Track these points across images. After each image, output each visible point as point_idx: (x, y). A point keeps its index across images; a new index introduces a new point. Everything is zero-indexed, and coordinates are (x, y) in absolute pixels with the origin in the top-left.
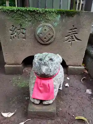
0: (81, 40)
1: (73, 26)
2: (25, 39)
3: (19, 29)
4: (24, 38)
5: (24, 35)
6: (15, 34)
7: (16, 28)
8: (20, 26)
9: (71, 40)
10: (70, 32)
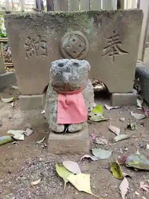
0: (127, 53)
1: (114, 32)
2: (47, 55)
3: (38, 42)
4: (44, 54)
5: (44, 50)
6: (33, 49)
7: (34, 40)
8: (38, 37)
9: (112, 53)
10: (110, 42)
